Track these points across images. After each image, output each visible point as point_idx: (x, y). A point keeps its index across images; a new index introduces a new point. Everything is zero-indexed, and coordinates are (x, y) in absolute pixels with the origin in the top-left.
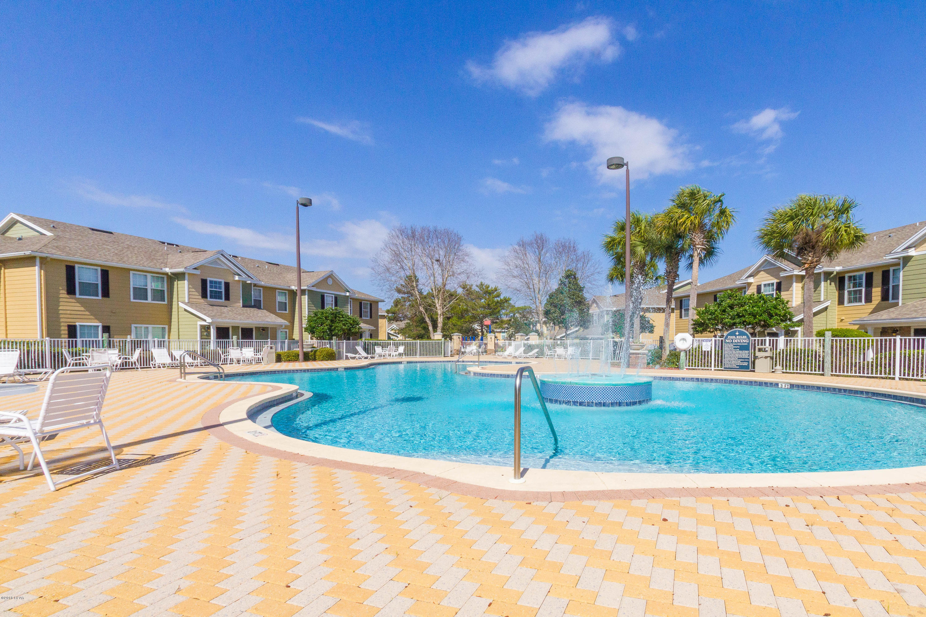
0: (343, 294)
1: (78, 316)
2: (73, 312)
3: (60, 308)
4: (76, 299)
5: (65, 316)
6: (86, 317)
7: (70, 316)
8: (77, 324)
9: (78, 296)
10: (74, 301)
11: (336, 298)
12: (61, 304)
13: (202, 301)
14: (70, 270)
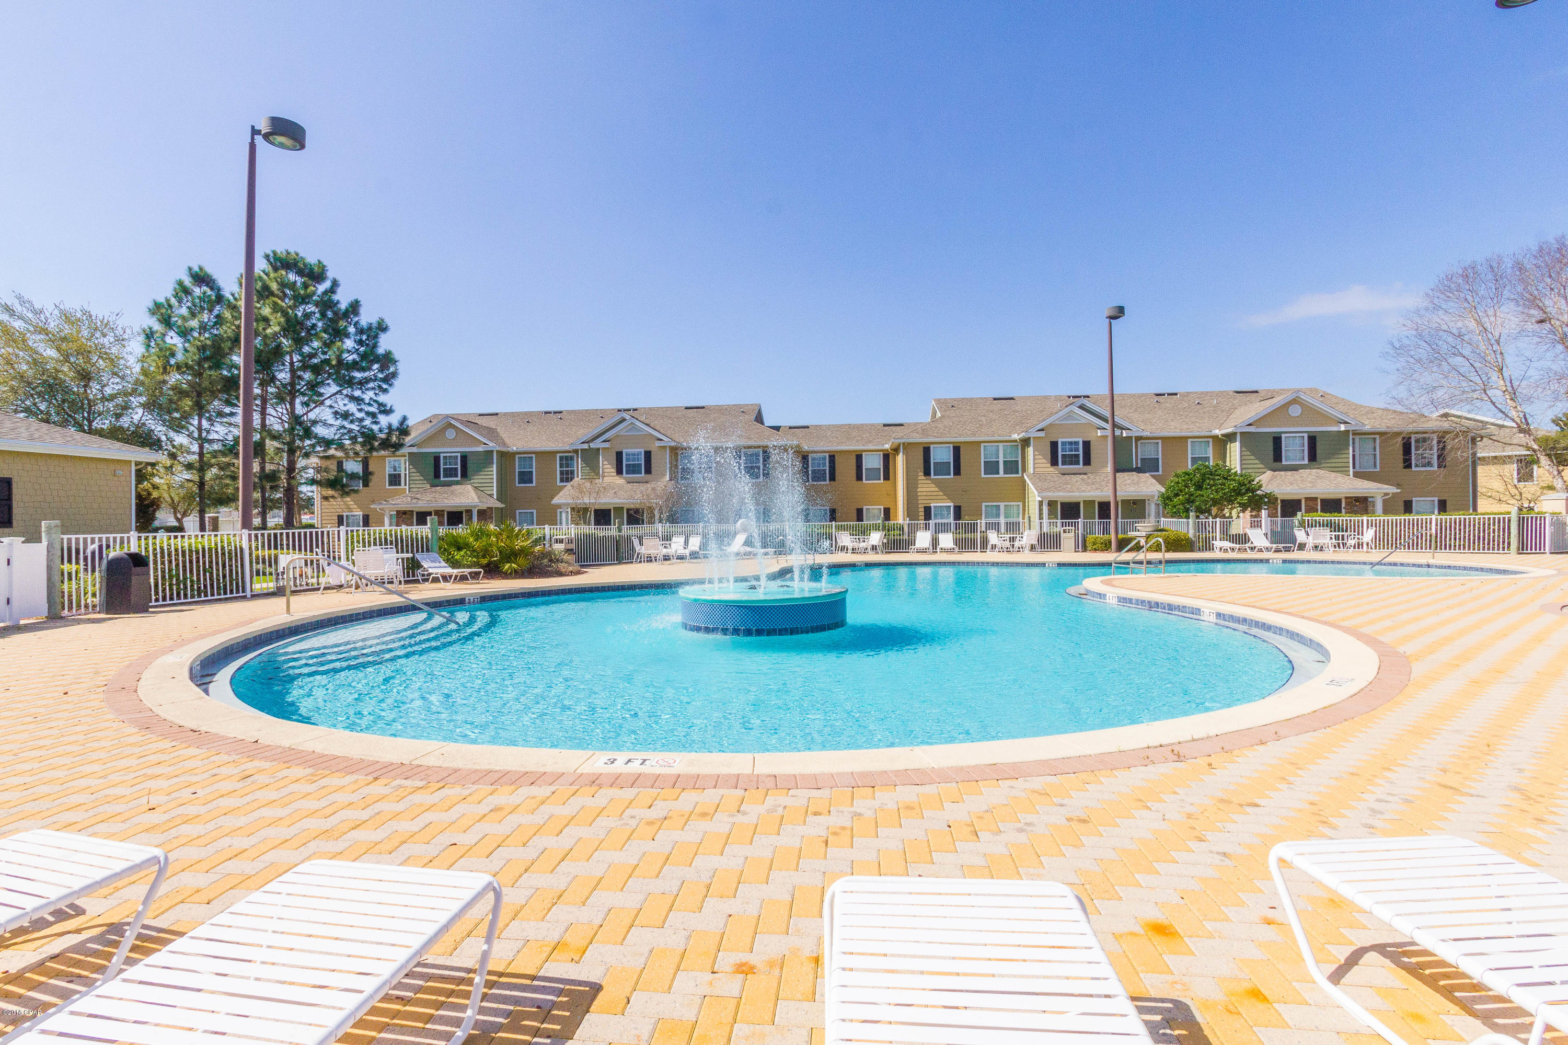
0: (1335, 429)
1: (934, 497)
2: (928, 494)
3: (919, 490)
4: (931, 479)
5: (923, 497)
6: (939, 497)
7: (926, 498)
8: (932, 505)
9: (932, 476)
10: (929, 482)
11: (1312, 440)
12: (920, 486)
13: (1052, 469)
14: (927, 451)
